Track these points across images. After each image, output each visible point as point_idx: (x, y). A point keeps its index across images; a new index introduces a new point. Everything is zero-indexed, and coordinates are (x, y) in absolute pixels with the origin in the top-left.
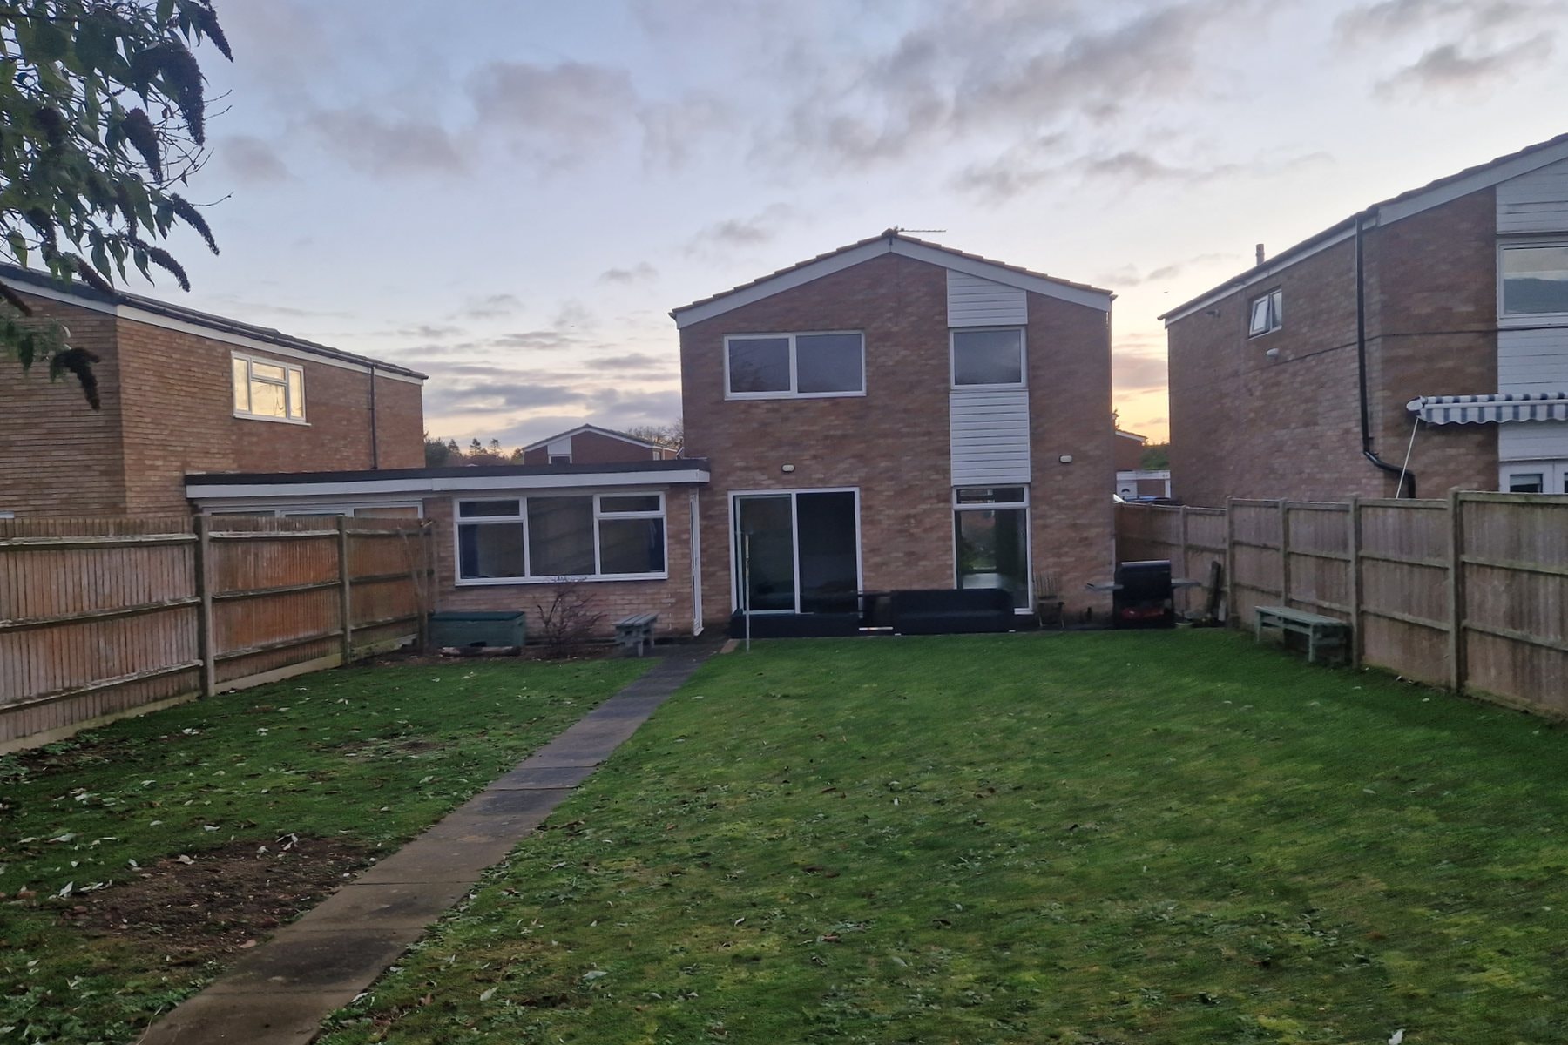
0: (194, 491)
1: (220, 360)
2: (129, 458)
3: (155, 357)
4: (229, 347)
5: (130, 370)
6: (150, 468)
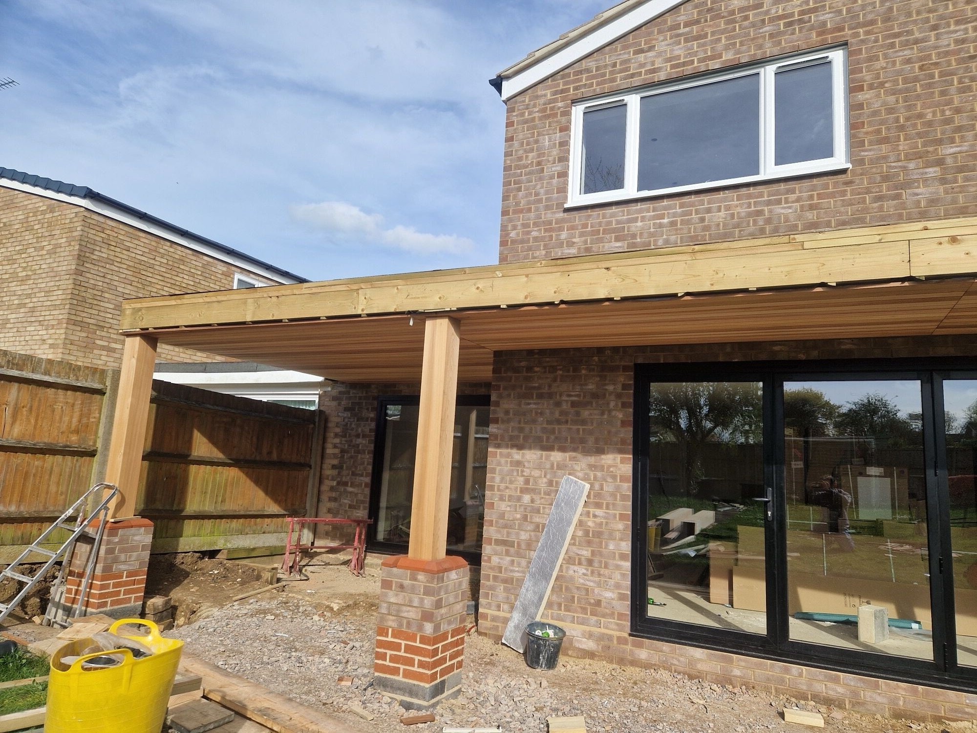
1: (219, 276)
3: (133, 255)
4: (233, 268)
5: (95, 257)
6: (103, 348)
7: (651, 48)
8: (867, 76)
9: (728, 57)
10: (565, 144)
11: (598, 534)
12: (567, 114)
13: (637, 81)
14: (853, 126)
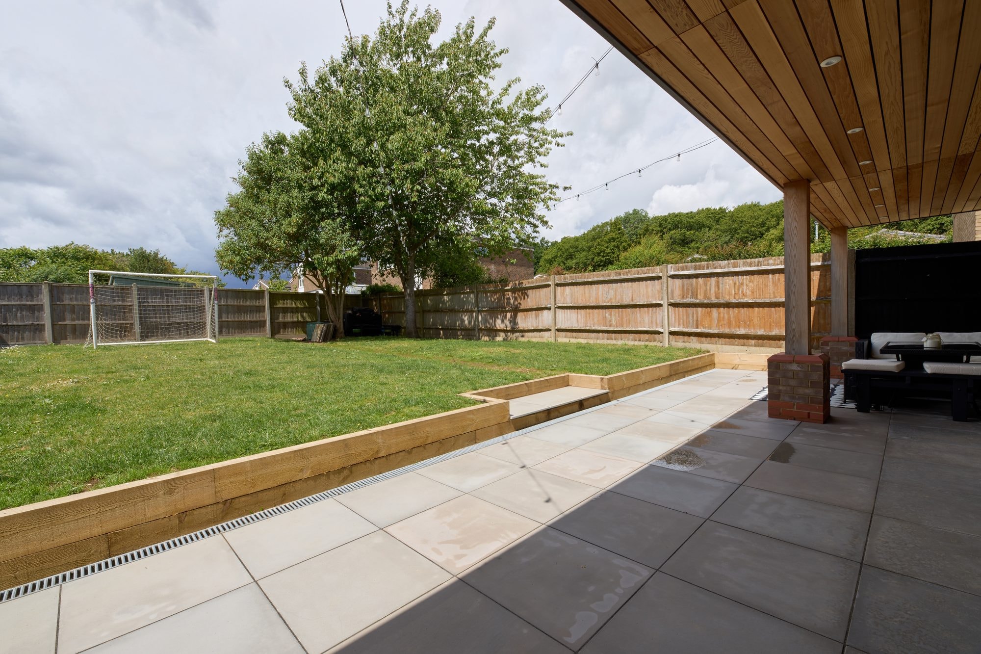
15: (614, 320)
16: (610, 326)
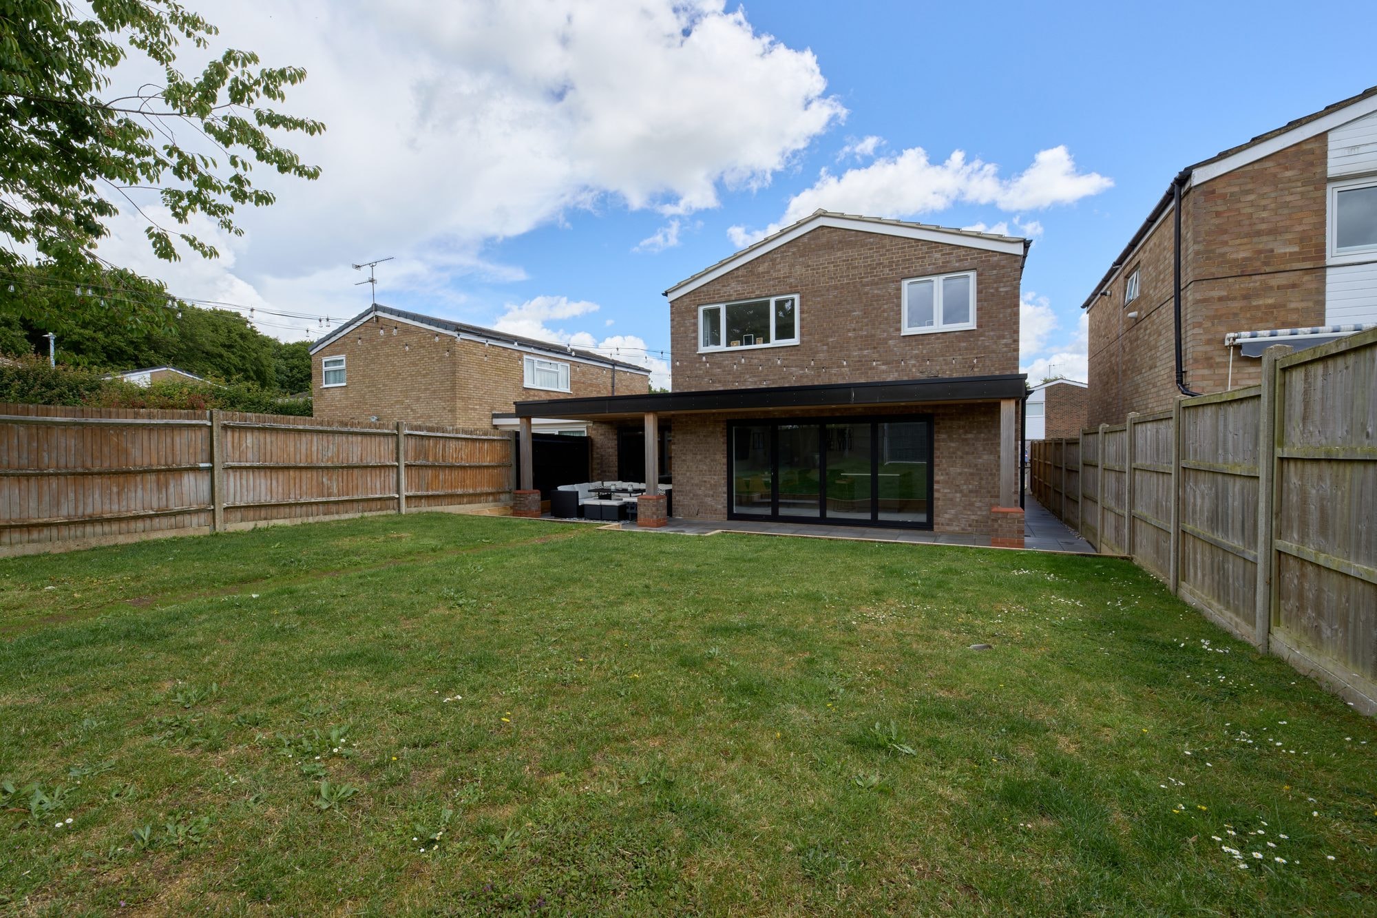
0: (497, 422)
1: (516, 359)
2: (459, 404)
4: (523, 352)
5: (462, 362)
6: (471, 409)
7: (729, 285)
8: (805, 308)
9: (758, 293)
10: (696, 324)
11: (715, 485)
12: (696, 311)
13: (723, 299)
14: (802, 327)
15: (335, 486)
16: (329, 495)
